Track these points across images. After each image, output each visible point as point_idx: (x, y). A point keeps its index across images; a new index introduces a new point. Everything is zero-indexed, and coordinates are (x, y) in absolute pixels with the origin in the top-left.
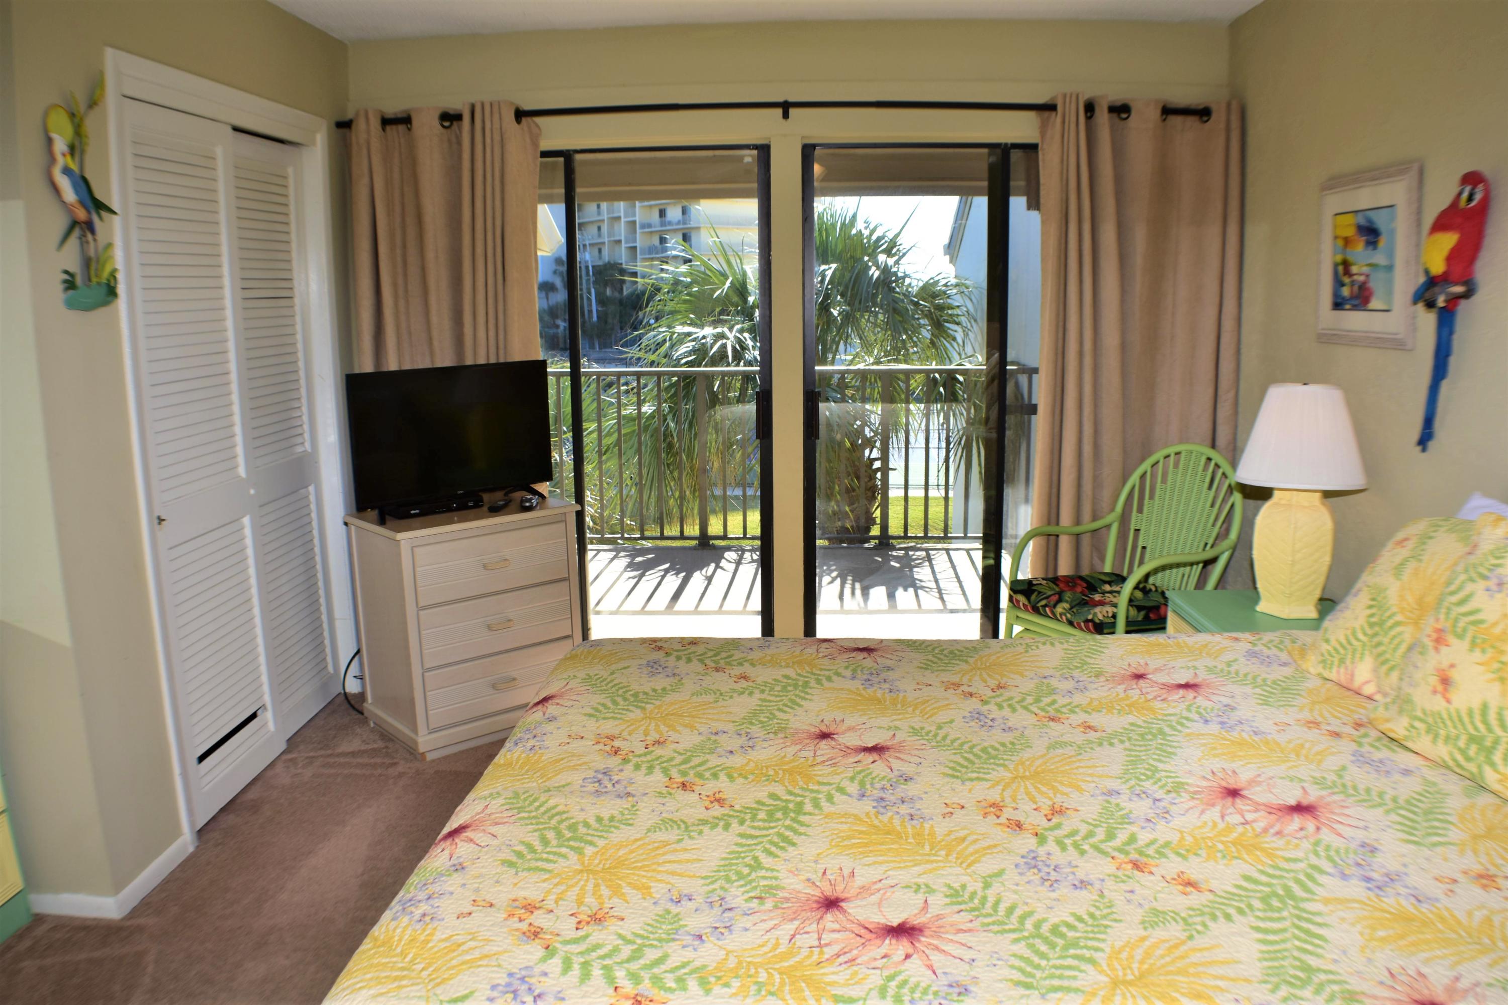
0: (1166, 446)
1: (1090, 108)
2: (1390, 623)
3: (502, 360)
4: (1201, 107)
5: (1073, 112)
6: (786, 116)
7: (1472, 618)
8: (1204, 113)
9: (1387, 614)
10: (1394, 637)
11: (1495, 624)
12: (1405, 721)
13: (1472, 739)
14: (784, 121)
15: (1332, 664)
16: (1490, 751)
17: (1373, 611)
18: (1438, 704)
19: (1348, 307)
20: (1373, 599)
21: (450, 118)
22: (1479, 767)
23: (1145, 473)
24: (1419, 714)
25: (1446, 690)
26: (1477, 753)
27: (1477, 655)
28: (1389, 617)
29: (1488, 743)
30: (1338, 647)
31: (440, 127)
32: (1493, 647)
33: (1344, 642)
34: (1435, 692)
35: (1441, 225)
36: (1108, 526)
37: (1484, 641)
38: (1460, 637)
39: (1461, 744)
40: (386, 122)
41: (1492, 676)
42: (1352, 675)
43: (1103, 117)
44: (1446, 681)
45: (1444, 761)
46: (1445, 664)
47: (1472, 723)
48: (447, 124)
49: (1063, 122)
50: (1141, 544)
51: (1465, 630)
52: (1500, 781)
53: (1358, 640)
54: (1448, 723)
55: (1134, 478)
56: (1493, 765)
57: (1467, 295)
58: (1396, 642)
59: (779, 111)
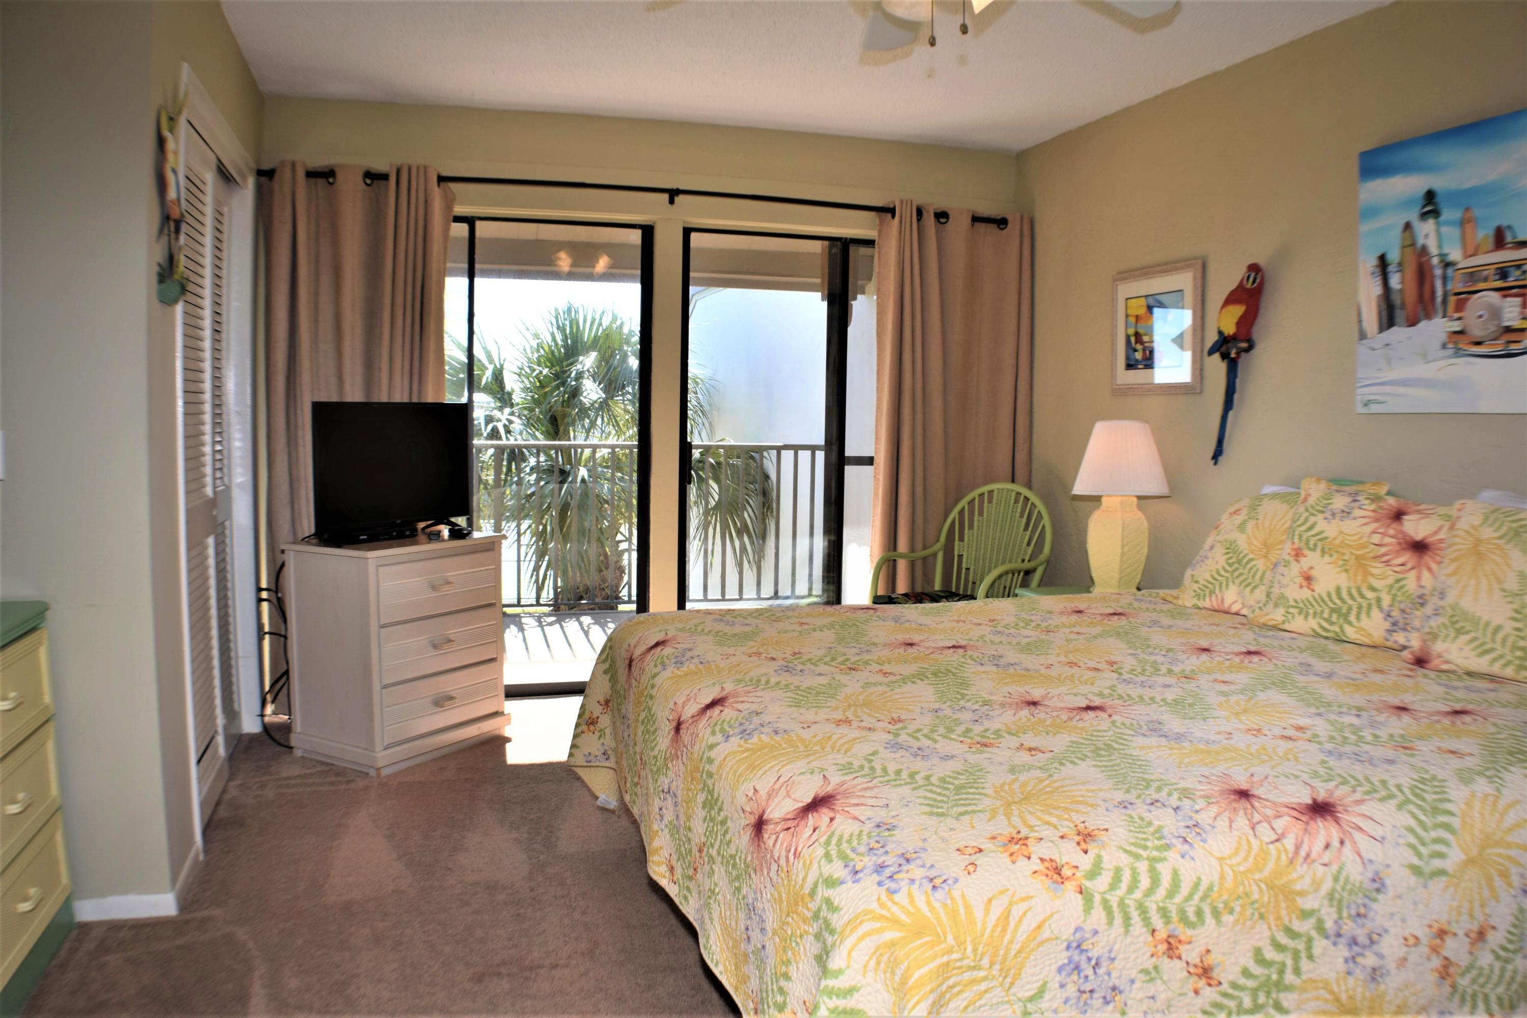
0: (974, 488)
1: (920, 212)
2: (1245, 560)
3: (415, 400)
4: (999, 217)
5: (906, 214)
6: (672, 202)
7: (1318, 537)
8: (1001, 223)
9: (1242, 555)
10: (1251, 569)
11: (1335, 538)
12: (1281, 611)
13: (1333, 611)
14: (670, 206)
15: (1205, 595)
16: (1346, 617)
17: (1230, 555)
18: (1306, 593)
19: (1140, 366)
20: (1228, 548)
21: (374, 177)
22: (1341, 627)
23: (963, 508)
24: (1292, 603)
25: (1309, 584)
26: (1338, 619)
27: (1327, 558)
28: (1244, 557)
29: (1344, 611)
30: (1206, 584)
31: (364, 185)
32: (1337, 552)
33: (1211, 580)
34: (1301, 587)
35: (1231, 299)
36: (935, 555)
37: (1330, 549)
38: (1314, 549)
39: (1326, 615)
40: (312, 174)
41: (1339, 569)
42: (1223, 600)
43: (929, 220)
44: (1308, 579)
45: (1314, 630)
46: (1305, 568)
47: (1331, 600)
48: (368, 181)
49: (901, 222)
50: (964, 566)
51: (1315, 545)
52: (1357, 632)
53: (1222, 576)
54: (1315, 604)
55: (955, 513)
56: (1350, 623)
57: (1248, 350)
58: (1253, 571)
59: (666, 197)
